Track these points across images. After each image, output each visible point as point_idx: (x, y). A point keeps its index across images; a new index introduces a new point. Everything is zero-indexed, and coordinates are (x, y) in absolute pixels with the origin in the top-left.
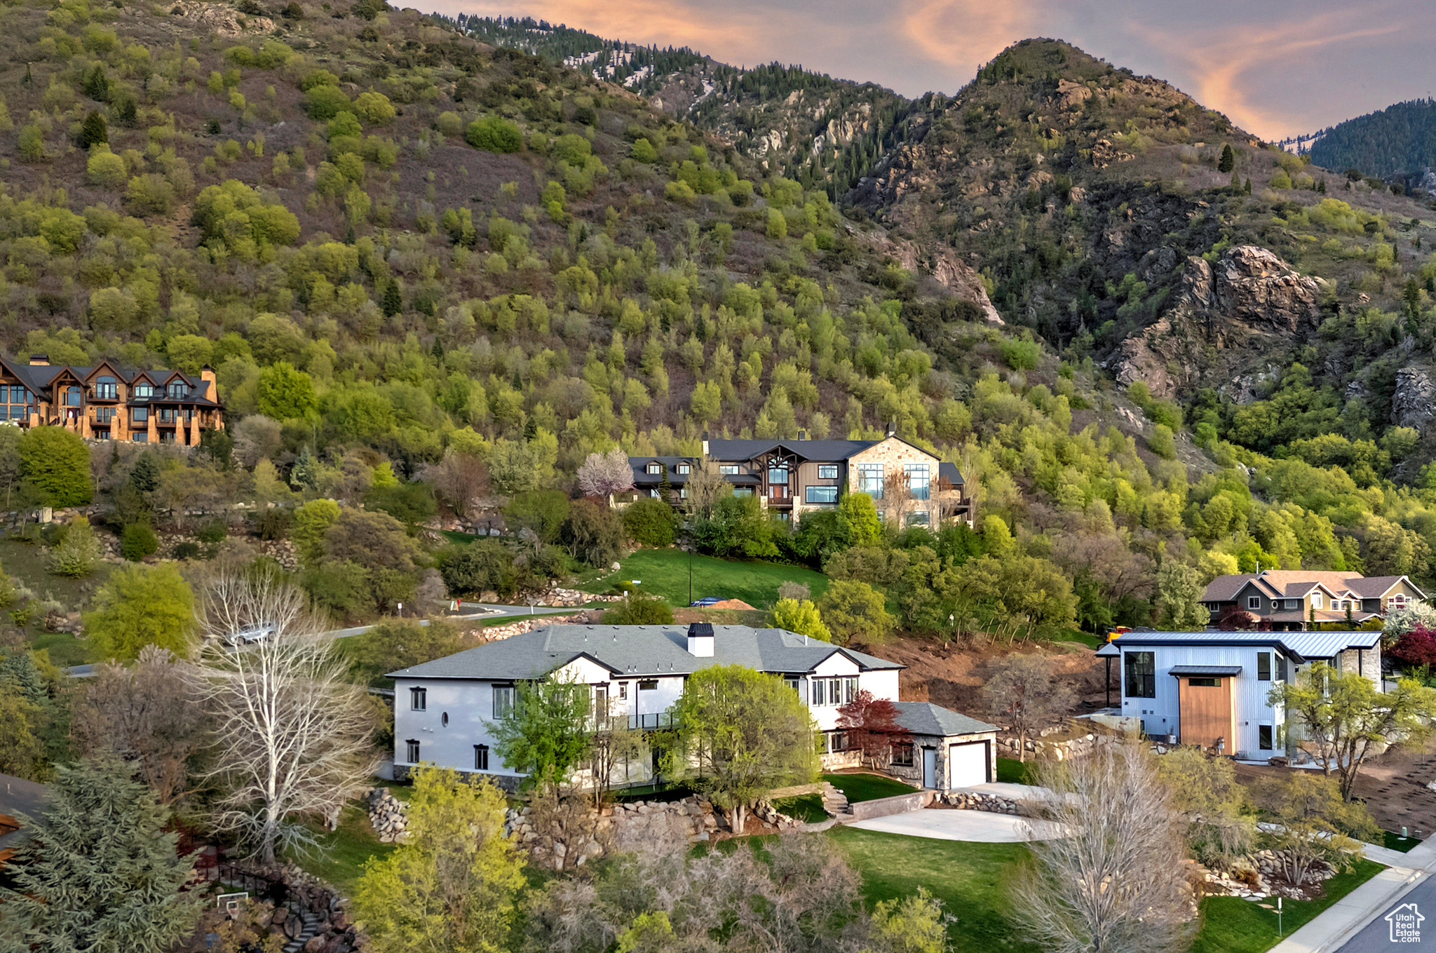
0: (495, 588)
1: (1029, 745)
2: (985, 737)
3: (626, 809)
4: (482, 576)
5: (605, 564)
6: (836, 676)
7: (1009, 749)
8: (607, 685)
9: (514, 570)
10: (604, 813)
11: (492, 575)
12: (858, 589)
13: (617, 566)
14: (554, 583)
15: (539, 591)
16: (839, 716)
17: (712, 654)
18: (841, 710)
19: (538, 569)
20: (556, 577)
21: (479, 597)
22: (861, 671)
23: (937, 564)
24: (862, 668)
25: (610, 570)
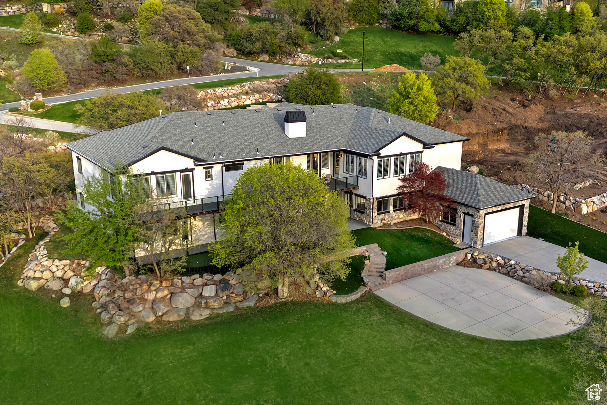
0: (267, 52)
1: (562, 199)
2: (520, 203)
3: (183, 282)
4: (258, 45)
5: (330, 38)
6: (401, 154)
7: (546, 199)
8: (192, 170)
9: (277, 41)
10: (164, 284)
11: (264, 45)
12: (465, 63)
13: (337, 39)
14: (299, 50)
15: (290, 55)
16: (401, 184)
17: (304, 134)
18: (403, 180)
19: (290, 41)
20: (300, 46)
21: (259, 57)
22: (424, 148)
23: (531, 41)
24: (426, 146)
25: (332, 40)
